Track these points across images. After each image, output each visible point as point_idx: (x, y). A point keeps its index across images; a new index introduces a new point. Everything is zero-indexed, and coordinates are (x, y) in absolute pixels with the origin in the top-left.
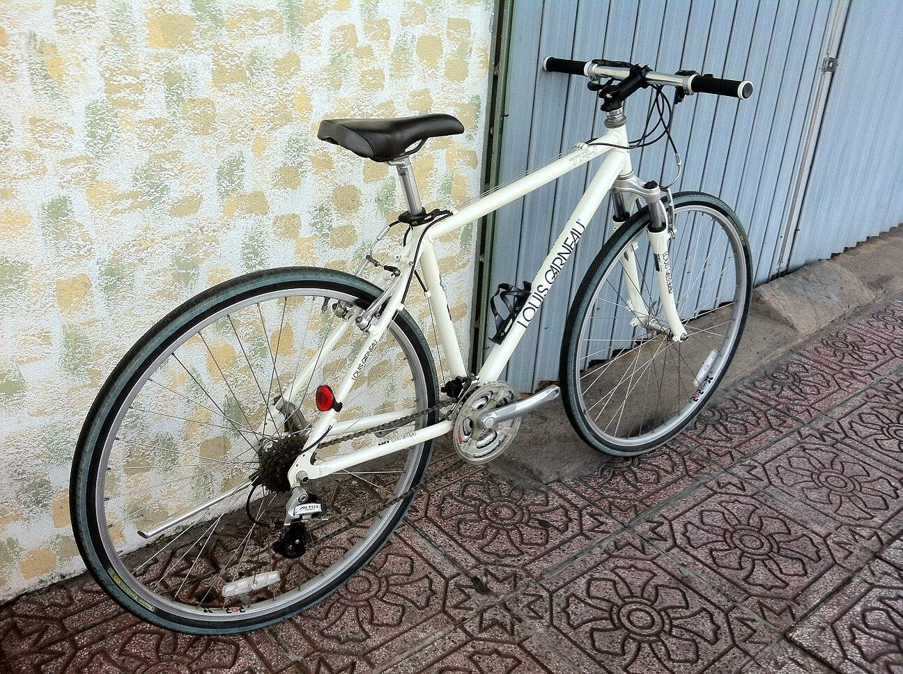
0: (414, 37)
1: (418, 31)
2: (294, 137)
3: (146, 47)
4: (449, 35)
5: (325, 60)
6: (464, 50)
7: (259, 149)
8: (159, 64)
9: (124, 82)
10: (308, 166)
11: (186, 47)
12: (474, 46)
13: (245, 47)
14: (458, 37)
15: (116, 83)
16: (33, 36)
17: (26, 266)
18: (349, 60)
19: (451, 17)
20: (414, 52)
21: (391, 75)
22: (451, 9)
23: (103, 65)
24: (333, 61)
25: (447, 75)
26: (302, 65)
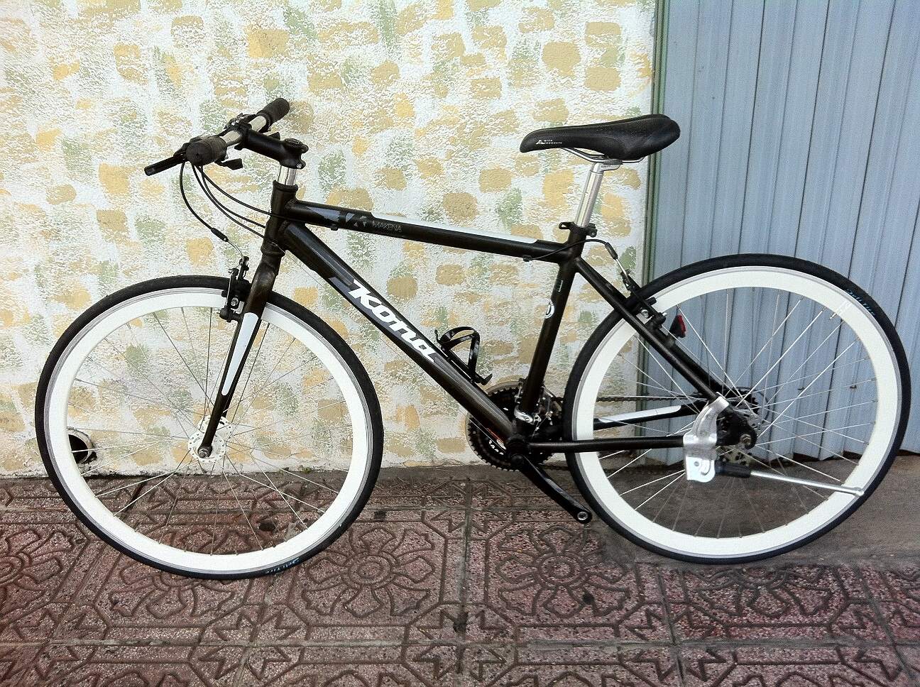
0: (538, 44)
1: (545, 37)
2: (396, 141)
3: (247, 57)
4: (588, 41)
5: (428, 68)
6: (612, 58)
7: (360, 149)
8: (259, 71)
9: (230, 86)
10: (414, 169)
11: (283, 57)
12: (628, 53)
13: (341, 56)
14: (602, 42)
15: (223, 87)
16: (157, 50)
17: (163, 225)
18: (456, 68)
19: (590, 21)
20: (540, 60)
21: (510, 84)
22: (590, 12)
23: (212, 72)
24: (436, 69)
25: (588, 84)
26: (400, 73)
